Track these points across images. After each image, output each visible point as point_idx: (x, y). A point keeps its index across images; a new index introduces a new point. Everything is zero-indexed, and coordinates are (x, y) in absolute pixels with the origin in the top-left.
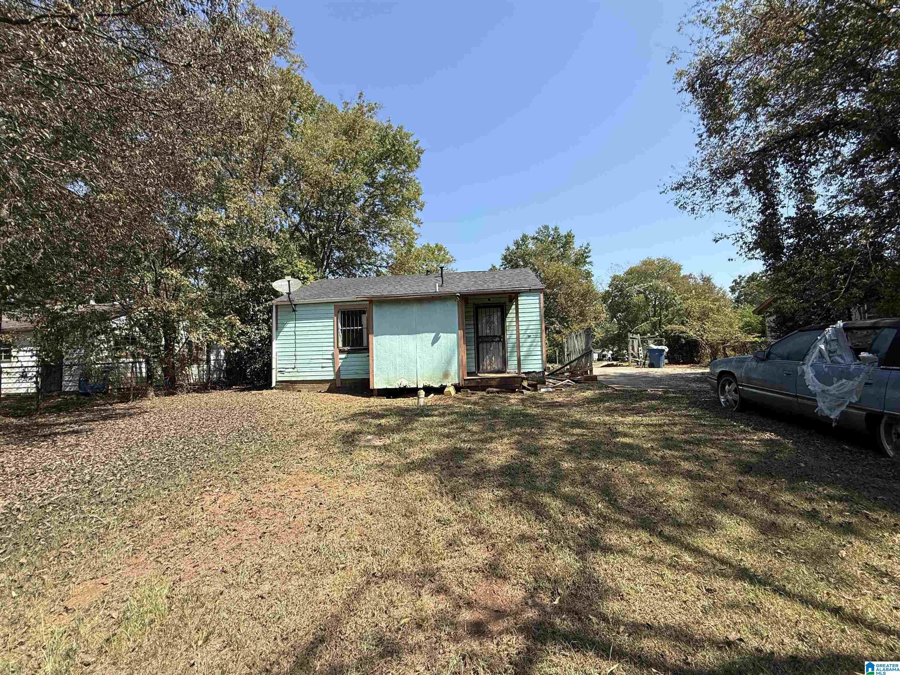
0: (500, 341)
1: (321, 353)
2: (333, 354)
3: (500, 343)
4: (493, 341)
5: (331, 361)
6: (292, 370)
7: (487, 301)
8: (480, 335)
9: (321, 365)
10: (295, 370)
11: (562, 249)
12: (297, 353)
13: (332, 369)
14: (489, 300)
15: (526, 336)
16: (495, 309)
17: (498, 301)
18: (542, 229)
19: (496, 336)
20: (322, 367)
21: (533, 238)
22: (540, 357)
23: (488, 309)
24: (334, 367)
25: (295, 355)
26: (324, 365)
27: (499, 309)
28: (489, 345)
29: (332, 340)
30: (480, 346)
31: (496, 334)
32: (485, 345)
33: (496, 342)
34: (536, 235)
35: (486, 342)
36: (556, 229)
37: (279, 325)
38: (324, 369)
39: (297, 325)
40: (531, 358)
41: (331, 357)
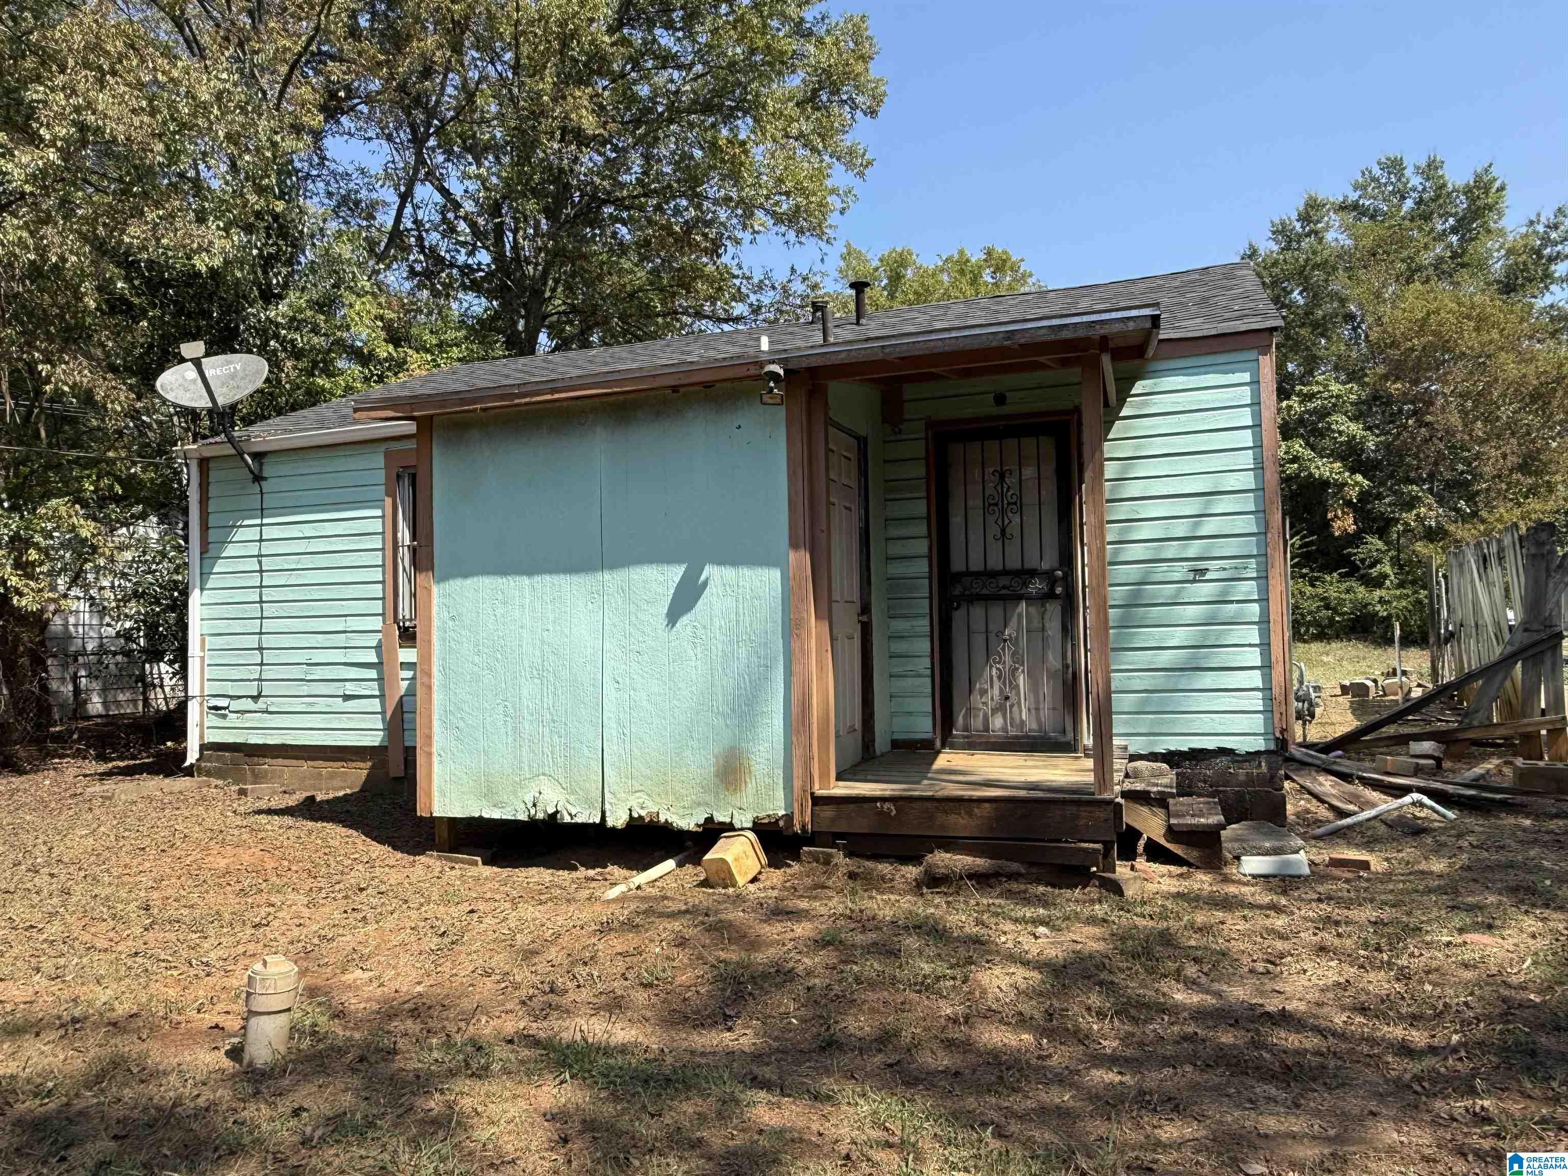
0: (1051, 595)
1: (340, 640)
2: (378, 648)
3: (1054, 609)
4: (1020, 598)
5: (373, 674)
6: (248, 704)
7: (989, 408)
8: (957, 565)
9: (339, 690)
10: (261, 704)
11: (1454, 239)
12: (267, 641)
13: (376, 705)
14: (1000, 399)
15: (1180, 571)
16: (1029, 444)
17: (1042, 406)
18: (1377, 171)
19: (1033, 573)
20: (347, 698)
21: (1343, 208)
22: (1255, 679)
23: (993, 446)
24: (382, 697)
25: (260, 649)
26: (351, 688)
27: (1048, 445)
28: (996, 611)
29: (377, 590)
30: (959, 617)
31: (1032, 561)
32: (978, 612)
33: (1029, 599)
34: (1353, 196)
35: (986, 598)
36: (1431, 168)
37: (213, 535)
38: (352, 705)
39: (268, 533)
40: (1208, 680)
41: (372, 658)
